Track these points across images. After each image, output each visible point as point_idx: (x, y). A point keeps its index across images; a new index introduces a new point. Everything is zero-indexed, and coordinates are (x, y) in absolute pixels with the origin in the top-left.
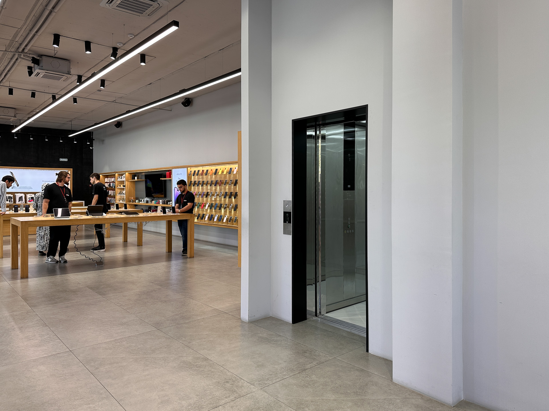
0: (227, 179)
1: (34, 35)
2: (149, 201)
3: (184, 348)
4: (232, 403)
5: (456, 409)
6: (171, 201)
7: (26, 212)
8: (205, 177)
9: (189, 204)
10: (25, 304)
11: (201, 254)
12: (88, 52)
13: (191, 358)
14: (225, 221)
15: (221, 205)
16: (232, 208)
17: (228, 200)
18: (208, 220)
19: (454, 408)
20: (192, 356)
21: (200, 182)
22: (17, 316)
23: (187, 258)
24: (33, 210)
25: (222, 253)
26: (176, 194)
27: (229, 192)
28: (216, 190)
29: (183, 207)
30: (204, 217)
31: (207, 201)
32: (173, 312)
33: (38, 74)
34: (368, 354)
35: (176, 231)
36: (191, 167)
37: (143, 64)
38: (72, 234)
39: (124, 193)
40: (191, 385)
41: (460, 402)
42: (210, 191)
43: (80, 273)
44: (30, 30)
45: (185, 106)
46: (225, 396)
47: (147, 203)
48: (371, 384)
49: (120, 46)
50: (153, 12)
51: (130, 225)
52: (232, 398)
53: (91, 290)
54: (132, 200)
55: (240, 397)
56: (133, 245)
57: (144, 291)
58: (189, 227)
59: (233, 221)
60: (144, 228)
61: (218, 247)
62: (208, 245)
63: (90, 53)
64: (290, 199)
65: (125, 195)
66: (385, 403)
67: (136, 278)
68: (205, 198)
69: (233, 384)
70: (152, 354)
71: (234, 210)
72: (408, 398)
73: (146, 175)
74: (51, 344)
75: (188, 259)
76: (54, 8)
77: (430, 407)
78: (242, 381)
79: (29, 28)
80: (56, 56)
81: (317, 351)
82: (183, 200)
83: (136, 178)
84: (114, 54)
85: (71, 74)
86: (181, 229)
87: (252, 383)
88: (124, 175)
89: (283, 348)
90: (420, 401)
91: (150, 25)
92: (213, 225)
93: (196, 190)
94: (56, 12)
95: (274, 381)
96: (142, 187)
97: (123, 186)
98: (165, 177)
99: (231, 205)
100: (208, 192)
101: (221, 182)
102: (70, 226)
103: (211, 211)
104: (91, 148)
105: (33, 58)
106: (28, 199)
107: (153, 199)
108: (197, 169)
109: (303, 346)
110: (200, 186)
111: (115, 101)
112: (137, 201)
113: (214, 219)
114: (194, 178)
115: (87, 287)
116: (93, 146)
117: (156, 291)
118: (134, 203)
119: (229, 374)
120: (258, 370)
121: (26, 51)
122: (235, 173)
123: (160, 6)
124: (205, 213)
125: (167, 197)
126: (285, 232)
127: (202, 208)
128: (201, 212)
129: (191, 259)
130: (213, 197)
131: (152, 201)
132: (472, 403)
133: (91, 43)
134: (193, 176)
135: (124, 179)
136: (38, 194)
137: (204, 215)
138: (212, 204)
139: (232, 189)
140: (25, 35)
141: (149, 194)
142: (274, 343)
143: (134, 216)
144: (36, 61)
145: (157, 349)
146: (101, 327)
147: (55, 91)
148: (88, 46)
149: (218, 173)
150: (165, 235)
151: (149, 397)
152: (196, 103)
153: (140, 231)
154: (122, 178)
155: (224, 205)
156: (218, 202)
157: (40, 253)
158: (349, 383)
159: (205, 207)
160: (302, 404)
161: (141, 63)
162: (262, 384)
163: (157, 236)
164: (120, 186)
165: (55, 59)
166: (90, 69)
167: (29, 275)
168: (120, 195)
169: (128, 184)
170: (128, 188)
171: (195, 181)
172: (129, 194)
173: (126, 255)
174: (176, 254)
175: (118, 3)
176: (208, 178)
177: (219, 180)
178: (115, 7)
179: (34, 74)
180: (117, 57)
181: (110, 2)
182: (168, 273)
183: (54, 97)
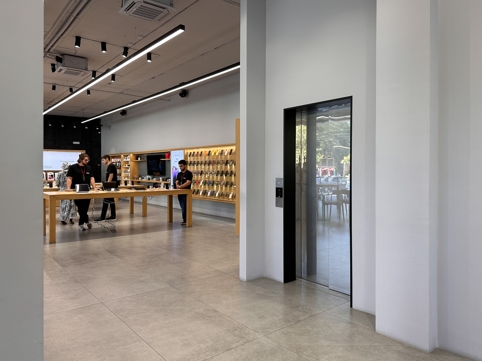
0: (219, 159)
1: (59, 38)
2: (151, 179)
3: (196, 302)
4: (242, 347)
5: (433, 355)
6: (170, 178)
7: (50, 187)
8: (199, 157)
9: (187, 181)
10: (57, 264)
11: (198, 224)
12: (104, 52)
13: (202, 310)
14: (217, 195)
15: (214, 181)
16: (223, 185)
17: (220, 178)
18: (202, 195)
19: (430, 354)
20: (203, 308)
21: (195, 162)
22: (52, 274)
23: (186, 227)
24: (55, 186)
25: (215, 223)
26: (174, 172)
27: (220, 171)
28: (209, 169)
29: (182, 184)
30: (199, 192)
31: (201, 178)
32: (182, 272)
33: (61, 70)
34: (352, 309)
35: (176, 205)
36: (187, 149)
37: (149, 61)
38: (91, 206)
39: (128, 171)
40: (206, 331)
41: (435, 349)
42: (204, 169)
43: (98, 239)
44: (57, 34)
45: (182, 96)
46: (235, 341)
47: (148, 180)
48: (357, 333)
49: (131, 46)
50: (163, 18)
51: (135, 199)
52: (241, 342)
53: (110, 254)
54: (136, 178)
55: (248, 342)
56: (138, 216)
57: (155, 254)
58: (188, 201)
59: (224, 195)
60: (149, 202)
61: (211, 218)
62: (202, 216)
63: (106, 52)
64: (282, 176)
65: (130, 173)
66: (370, 349)
67: (146, 244)
68: (199, 176)
69: (241, 332)
70: (170, 306)
71: (225, 187)
72: (390, 345)
73: (147, 156)
74: (85, 297)
75: (187, 229)
76: (77, 15)
77: (410, 353)
78: (248, 329)
79: (55, 32)
80: (76, 55)
81: (308, 306)
82: (183, 178)
83: (139, 158)
84: (125, 53)
85: (88, 70)
86: (181, 202)
87: (257, 331)
88: (129, 156)
89: (279, 303)
90: (401, 348)
91: (157, 28)
92: (206, 199)
93: (192, 169)
94: (79, 18)
95: (275, 330)
96: (145, 166)
97: (128, 165)
98: (164, 158)
99: (222, 182)
100: (202, 171)
101: (214, 162)
102: (90, 199)
103: (205, 187)
104: (99, 133)
105: (57, 56)
106: (48, 177)
107: (154, 176)
108: (192, 151)
109: (296, 302)
110: (195, 166)
111: (122, 93)
112: (140, 178)
113: (207, 194)
114: (190, 159)
115: (106, 251)
116: (101, 131)
117: (164, 254)
118: (138, 180)
119: (236, 323)
120: (260, 320)
121: (51, 51)
122: (226, 154)
123: (169, 12)
124: (199, 188)
125: (166, 175)
126: (277, 206)
127: (197, 185)
128: (196, 188)
129: (190, 228)
130: (207, 175)
131: (153, 178)
132: (445, 351)
133: (106, 44)
134: (189, 157)
135: (129, 160)
136: (60, 173)
137: (198, 190)
138: (206, 181)
139: (223, 168)
140: (51, 37)
141: (150, 173)
142: (270, 299)
143: (142, 191)
144: (59, 60)
145: (173, 302)
146: (123, 283)
147: (72, 84)
148: (104, 46)
149: (211, 154)
150: (167, 208)
151: (173, 341)
152: (191, 94)
153: (145, 204)
154: (127, 159)
155: (216, 182)
156: (211, 179)
157: (62, 223)
158: (338, 332)
159: (200, 183)
160: (301, 348)
161: (147, 60)
162: (265, 332)
163: (157, 208)
164: (125, 165)
165: (75, 58)
166: (104, 65)
167: (56, 241)
168: (125, 173)
169: (132, 164)
170: (132, 167)
171: (191, 162)
172: (133, 173)
173: (132, 225)
174: (177, 224)
175: (134, 10)
176: (203, 159)
177: (211, 160)
178: (131, 14)
179: (57, 71)
180: (128, 55)
181: (128, 9)
182: (170, 239)
183: (71, 90)
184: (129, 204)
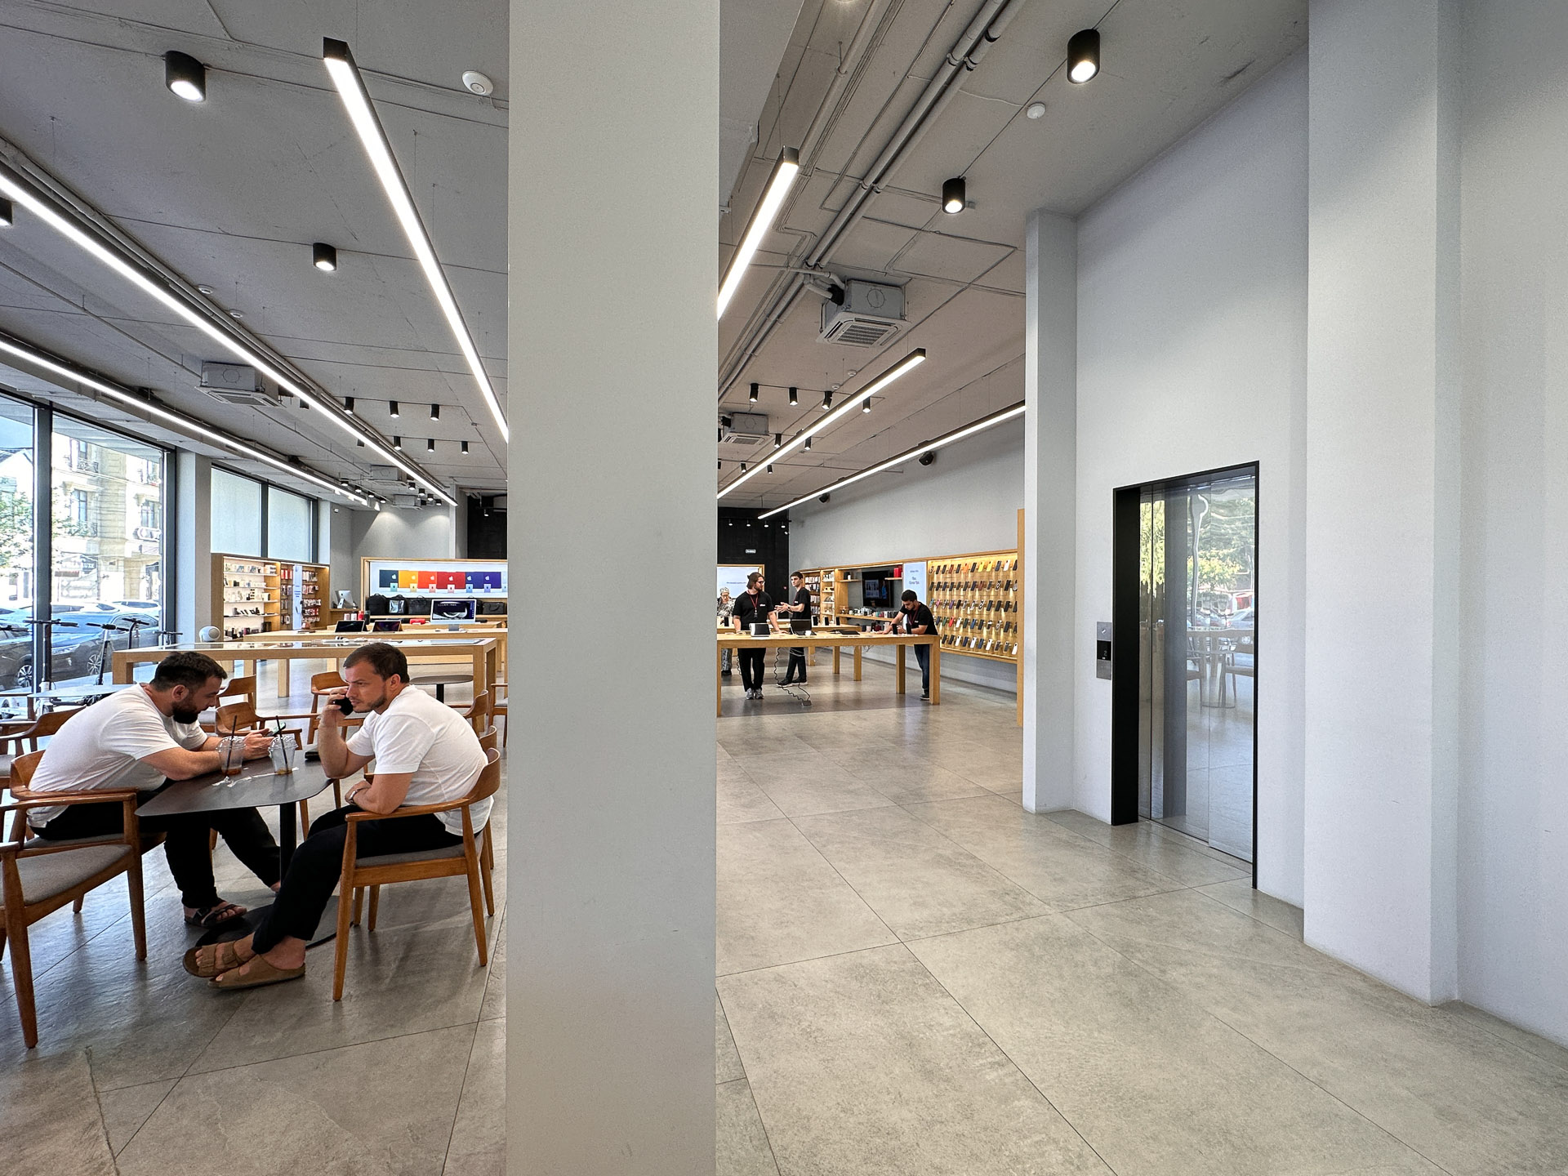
0: (993, 579)
2: (868, 614)
3: (939, 837)
4: (1016, 924)
8: (955, 575)
11: (951, 700)
12: (793, 403)
13: (949, 851)
14: (988, 648)
15: (982, 621)
16: (1001, 628)
17: (995, 615)
18: (961, 646)
19: (1433, 1009)
20: (951, 849)
21: (948, 585)
23: (929, 704)
25: (987, 702)
27: (995, 602)
28: (973, 597)
30: (954, 640)
31: (958, 613)
32: (917, 784)
33: (730, 438)
34: (1257, 892)
36: (933, 559)
37: (867, 412)
39: (831, 599)
40: (954, 888)
41: (1449, 1002)
42: (964, 598)
43: (783, 715)
45: (925, 464)
46: (1005, 913)
47: (864, 616)
48: (1259, 940)
49: (837, 389)
50: (887, 339)
51: (844, 650)
52: (1016, 916)
53: (801, 741)
54: (844, 611)
55: (1028, 917)
56: (849, 679)
57: (873, 749)
58: (933, 656)
59: (1002, 648)
60: (865, 655)
62: (961, 686)
63: (797, 403)
64: (1110, 620)
65: (833, 603)
66: (1285, 973)
68: (955, 610)
69: (1016, 898)
70: (894, 838)
71: (1004, 631)
72: (1334, 975)
73: (863, 573)
74: (763, 806)
75: (931, 707)
76: (754, 351)
77: (1382, 997)
78: (1031, 896)
80: (752, 411)
81: (1159, 874)
83: (849, 577)
84: (828, 401)
85: (770, 435)
87: (1047, 902)
88: (833, 573)
89: (1096, 859)
91: (879, 356)
92: (969, 655)
93: (941, 597)
94: (757, 356)
95: (1083, 905)
96: (858, 590)
97: (831, 589)
98: (892, 575)
99: (998, 623)
100: (960, 601)
101: (982, 584)
103: (965, 631)
104: (786, 533)
105: (723, 417)
107: (875, 608)
108: (942, 563)
109: (1132, 862)
110: (947, 591)
111: (822, 466)
112: (851, 612)
113: (970, 645)
114: (938, 578)
115: (796, 735)
116: (788, 531)
117: (889, 750)
118: (847, 616)
119: (1010, 883)
120: (1054, 885)
122: (1006, 569)
123: (898, 330)
124: (954, 633)
126: (1100, 675)
127: (950, 626)
128: (948, 633)
130: (969, 608)
131: (873, 612)
133: (797, 390)
134: (935, 575)
135: (832, 579)
137: (953, 637)
138: (967, 620)
139: (1001, 597)
141: (868, 602)
143: (853, 636)
144: (727, 422)
145: (900, 833)
147: (745, 459)
148: (793, 394)
149: (978, 569)
150: (896, 668)
151: (897, 894)
152: (941, 459)
153: (858, 659)
155: (986, 622)
156: (977, 617)
158: (1217, 931)
159: (956, 624)
160: (1131, 946)
161: (864, 411)
162: (1063, 905)
163: (878, 666)
164: (827, 589)
165: (749, 417)
166: (793, 425)
168: (826, 603)
169: (837, 586)
170: (837, 592)
171: (939, 583)
172: (839, 601)
173: (838, 693)
174: (912, 697)
175: (841, 335)
176: (961, 578)
177: (978, 580)
178: (836, 341)
179: (723, 439)
180: (833, 405)
181: (831, 335)
182: (901, 725)
183: (743, 466)
184: (832, 657)
